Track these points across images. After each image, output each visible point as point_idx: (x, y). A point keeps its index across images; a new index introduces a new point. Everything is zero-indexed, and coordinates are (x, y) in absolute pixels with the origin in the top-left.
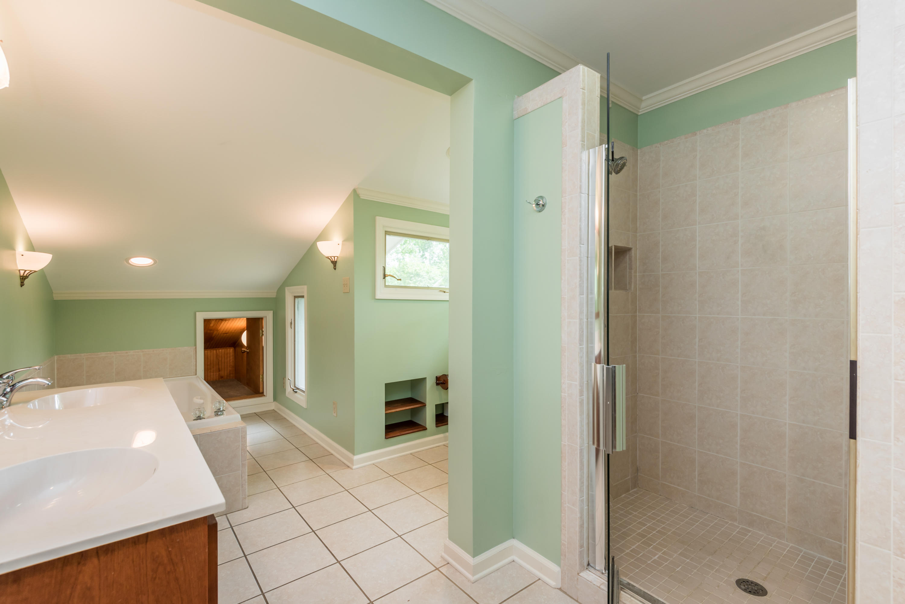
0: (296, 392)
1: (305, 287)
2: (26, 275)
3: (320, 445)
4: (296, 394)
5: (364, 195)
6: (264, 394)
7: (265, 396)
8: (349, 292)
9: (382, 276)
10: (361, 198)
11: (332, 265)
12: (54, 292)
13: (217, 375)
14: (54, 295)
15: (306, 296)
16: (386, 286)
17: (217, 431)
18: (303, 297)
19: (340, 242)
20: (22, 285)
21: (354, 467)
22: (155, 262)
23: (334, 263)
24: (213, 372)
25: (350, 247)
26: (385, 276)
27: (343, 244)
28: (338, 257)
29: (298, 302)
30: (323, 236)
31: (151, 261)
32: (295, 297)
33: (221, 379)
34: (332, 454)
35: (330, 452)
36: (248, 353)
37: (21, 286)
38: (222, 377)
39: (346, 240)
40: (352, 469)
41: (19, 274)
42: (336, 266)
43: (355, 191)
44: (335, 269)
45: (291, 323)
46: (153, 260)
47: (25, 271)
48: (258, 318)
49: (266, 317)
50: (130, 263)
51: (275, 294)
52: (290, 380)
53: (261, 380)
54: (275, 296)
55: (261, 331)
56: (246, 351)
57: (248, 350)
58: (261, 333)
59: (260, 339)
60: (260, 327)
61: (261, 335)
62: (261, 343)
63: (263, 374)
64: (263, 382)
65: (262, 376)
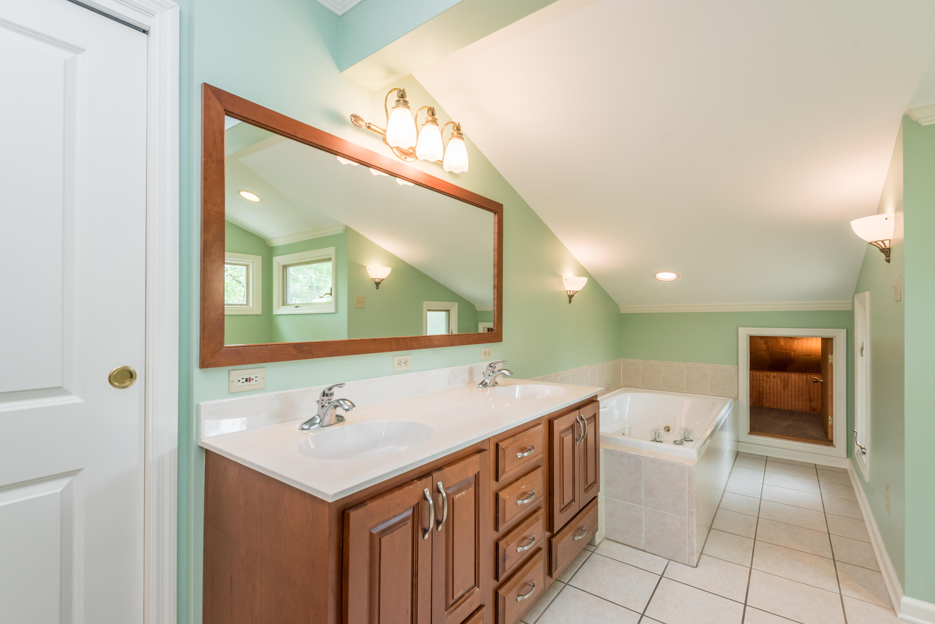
0: (864, 453)
1: (868, 294)
2: (573, 295)
3: (872, 547)
6: (833, 443)
7: (834, 446)
8: (900, 300)
10: (924, 124)
11: (882, 255)
12: (620, 307)
13: (808, 406)
14: (620, 310)
17: (660, 460)
20: (570, 302)
21: (900, 615)
22: (678, 276)
23: (887, 252)
24: (802, 401)
28: (890, 240)
31: (674, 276)
34: (880, 572)
35: (879, 568)
36: (822, 383)
38: (814, 410)
40: (895, 614)
41: (566, 294)
42: (889, 257)
43: (905, 116)
44: (888, 261)
46: (677, 275)
47: (570, 291)
48: (832, 339)
49: (835, 337)
50: (657, 278)
51: (851, 305)
52: (857, 433)
53: (830, 423)
54: (851, 308)
55: (830, 356)
56: (820, 381)
57: (822, 380)
58: (830, 359)
59: (829, 367)
60: (830, 351)
61: (830, 361)
62: (830, 373)
63: (833, 416)
64: (832, 426)
65: (832, 418)
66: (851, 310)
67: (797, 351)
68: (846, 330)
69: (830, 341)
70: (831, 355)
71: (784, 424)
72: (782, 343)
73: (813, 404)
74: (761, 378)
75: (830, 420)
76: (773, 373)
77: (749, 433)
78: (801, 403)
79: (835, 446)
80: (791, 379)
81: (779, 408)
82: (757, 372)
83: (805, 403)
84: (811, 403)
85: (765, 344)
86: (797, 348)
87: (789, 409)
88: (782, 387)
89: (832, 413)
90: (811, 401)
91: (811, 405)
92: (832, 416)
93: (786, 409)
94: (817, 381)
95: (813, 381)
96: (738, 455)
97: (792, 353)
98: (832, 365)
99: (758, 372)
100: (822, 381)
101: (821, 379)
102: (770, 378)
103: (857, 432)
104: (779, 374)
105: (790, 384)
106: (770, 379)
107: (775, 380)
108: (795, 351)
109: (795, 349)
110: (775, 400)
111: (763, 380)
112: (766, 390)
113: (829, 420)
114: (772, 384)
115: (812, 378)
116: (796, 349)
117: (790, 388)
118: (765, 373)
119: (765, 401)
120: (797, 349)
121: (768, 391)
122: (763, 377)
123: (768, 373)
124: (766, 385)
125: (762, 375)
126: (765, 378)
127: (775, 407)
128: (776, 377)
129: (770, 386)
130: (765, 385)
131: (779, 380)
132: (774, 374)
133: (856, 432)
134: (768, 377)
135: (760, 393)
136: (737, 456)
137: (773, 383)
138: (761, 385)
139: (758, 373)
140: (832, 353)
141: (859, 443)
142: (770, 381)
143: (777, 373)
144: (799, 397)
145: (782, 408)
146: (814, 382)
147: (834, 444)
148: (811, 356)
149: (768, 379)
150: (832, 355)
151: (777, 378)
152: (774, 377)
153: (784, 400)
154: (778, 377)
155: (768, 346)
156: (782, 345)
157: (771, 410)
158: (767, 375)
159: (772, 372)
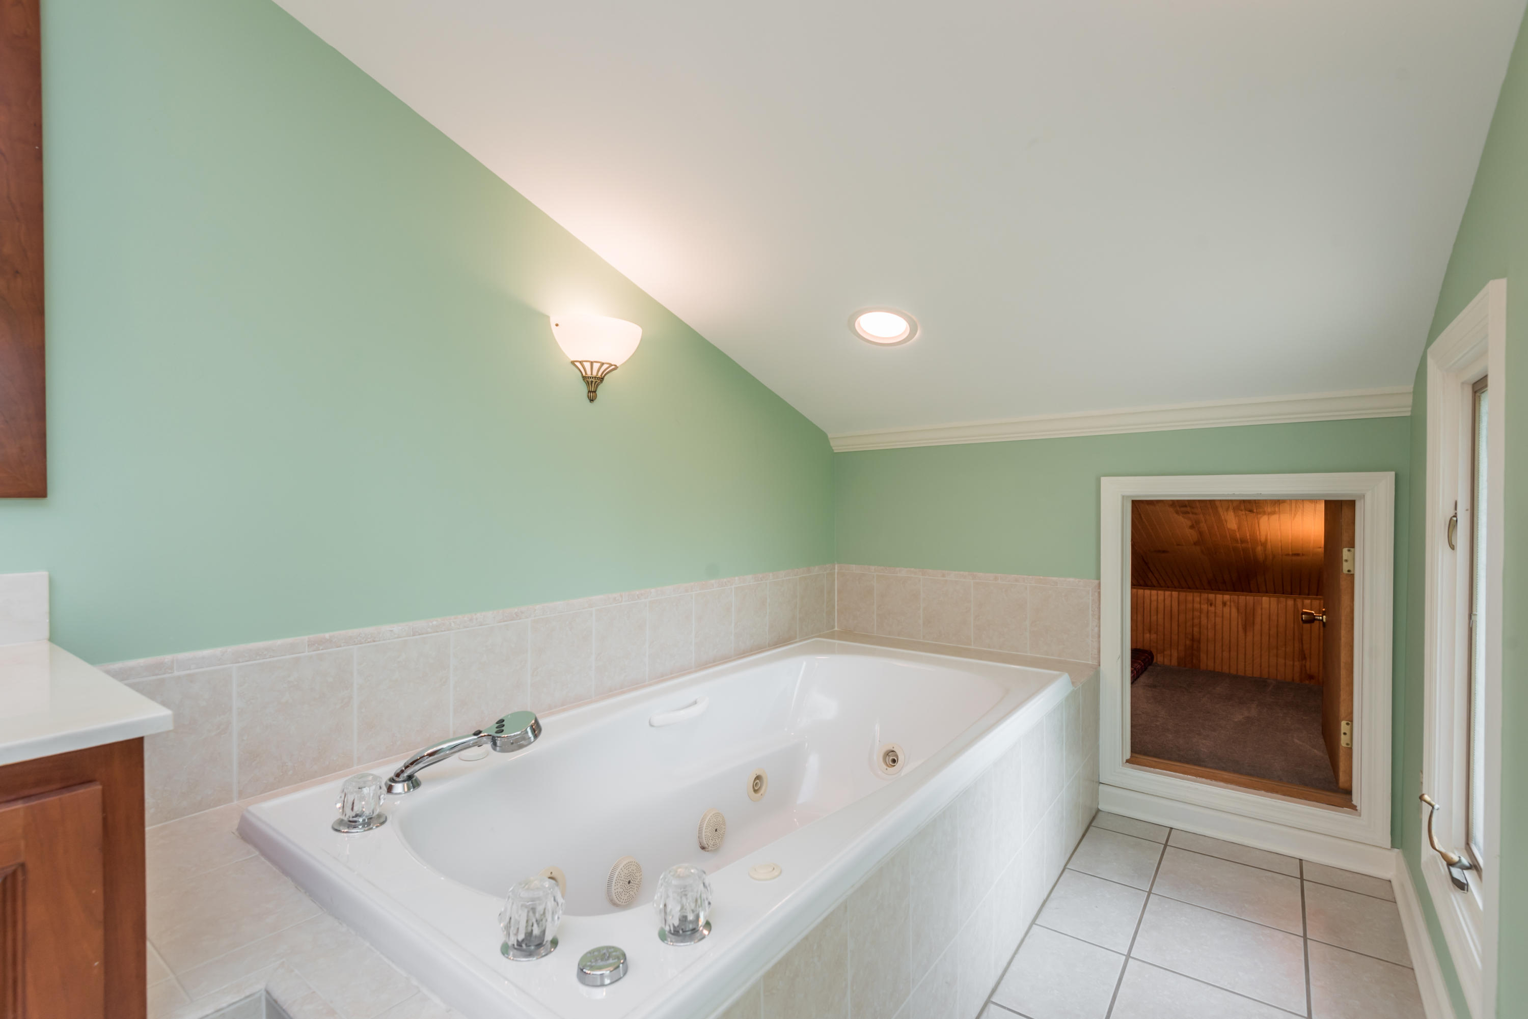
0: (1461, 886)
2: (601, 375)
6: (1351, 800)
7: (1354, 808)
12: (830, 436)
13: (1297, 670)
14: (832, 443)
20: (592, 397)
24: (1285, 658)
33: (1307, 682)
36: (1324, 624)
37: (592, 400)
41: (580, 374)
47: (592, 363)
48: (1352, 504)
49: (1364, 496)
50: (859, 331)
51: (1409, 400)
52: (1433, 807)
53: (1344, 740)
54: (1410, 409)
55: (1345, 550)
56: (1319, 620)
57: (1324, 617)
58: (1346, 561)
59: (1344, 584)
60: (1345, 537)
61: (1346, 567)
62: (1345, 599)
63: (1352, 721)
64: (1350, 750)
65: (1349, 727)
66: (1409, 414)
67: (1269, 545)
68: (1393, 473)
69: (1346, 511)
70: (1349, 551)
71: (1238, 717)
72: (1231, 521)
73: (1308, 664)
74: (1197, 606)
75: (1345, 734)
76: (1221, 596)
77: (1127, 761)
78: (1281, 661)
79: (1358, 808)
80: (1261, 609)
81: (1233, 672)
82: (1188, 593)
83: (1291, 663)
84: (1304, 662)
85: (1192, 527)
86: (1269, 537)
87: (1255, 676)
88: (1240, 626)
89: (1351, 713)
90: (1303, 657)
91: (1305, 666)
92: (1350, 722)
93: (1249, 674)
94: (1312, 620)
95: (1302, 618)
96: (1093, 824)
97: (1259, 549)
98: (1351, 576)
99: (1190, 592)
100: (1324, 620)
101: (1324, 613)
102: (1215, 606)
103: (1433, 803)
104: (1236, 597)
105: (1258, 620)
106: (1215, 610)
107: (1226, 610)
108: (1264, 544)
109: (1263, 539)
110: (1226, 654)
111: (1201, 611)
112: (1208, 632)
113: (1342, 732)
114: (1219, 620)
115: (1300, 613)
116: (1266, 540)
117: (1257, 627)
118: (1205, 596)
119: (1203, 656)
120: (1269, 541)
121: (1211, 634)
122: (1200, 603)
123: (1211, 596)
124: (1206, 621)
125: (1197, 599)
126: (1205, 607)
127: (1226, 669)
128: (1228, 603)
129: (1215, 623)
130: (1204, 621)
131: (1234, 610)
132: (1223, 597)
133: (1430, 804)
134: (1211, 605)
135: (1193, 640)
136: (1091, 828)
137: (1223, 617)
138: (1196, 621)
139: (1190, 596)
140: (1352, 545)
141: (1439, 841)
142: (1215, 613)
143: (1231, 595)
144: (1277, 649)
145: (1241, 673)
146: (1305, 622)
147: (1354, 802)
148: (1303, 555)
149: (1212, 609)
150: (1352, 549)
151: (1230, 606)
152: (1224, 604)
153: (1245, 654)
154: (1232, 604)
155: (1201, 533)
156: (1235, 531)
157: (1216, 676)
158: (1208, 599)
159: (1220, 594)
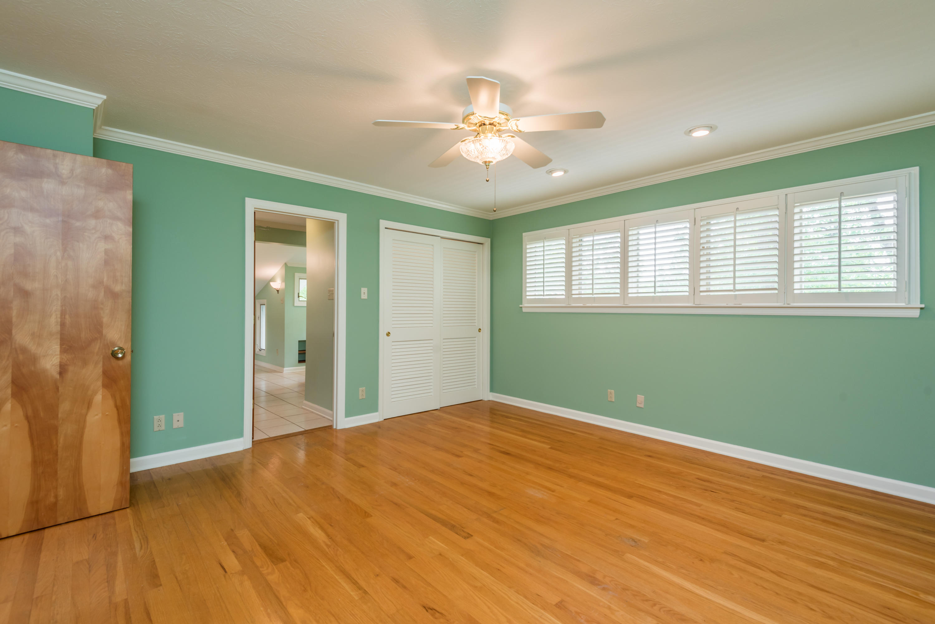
0: (261, 351)
1: (266, 300)
4: (261, 352)
5: (289, 265)
8: (283, 304)
9: (297, 297)
10: (289, 266)
11: (277, 292)
15: (266, 304)
16: (299, 301)
18: (264, 305)
19: (280, 282)
23: (278, 291)
25: (284, 284)
26: (299, 297)
27: (281, 284)
28: (279, 288)
29: (262, 307)
30: (273, 279)
32: (261, 305)
39: (282, 282)
43: (286, 264)
44: (278, 293)
45: (259, 318)
